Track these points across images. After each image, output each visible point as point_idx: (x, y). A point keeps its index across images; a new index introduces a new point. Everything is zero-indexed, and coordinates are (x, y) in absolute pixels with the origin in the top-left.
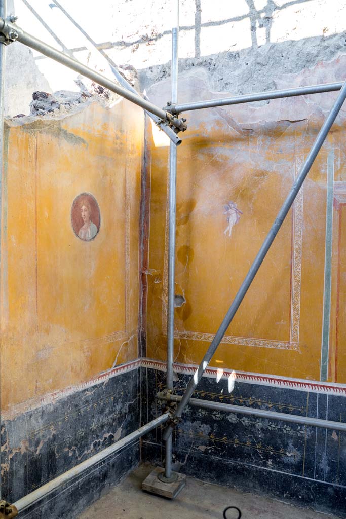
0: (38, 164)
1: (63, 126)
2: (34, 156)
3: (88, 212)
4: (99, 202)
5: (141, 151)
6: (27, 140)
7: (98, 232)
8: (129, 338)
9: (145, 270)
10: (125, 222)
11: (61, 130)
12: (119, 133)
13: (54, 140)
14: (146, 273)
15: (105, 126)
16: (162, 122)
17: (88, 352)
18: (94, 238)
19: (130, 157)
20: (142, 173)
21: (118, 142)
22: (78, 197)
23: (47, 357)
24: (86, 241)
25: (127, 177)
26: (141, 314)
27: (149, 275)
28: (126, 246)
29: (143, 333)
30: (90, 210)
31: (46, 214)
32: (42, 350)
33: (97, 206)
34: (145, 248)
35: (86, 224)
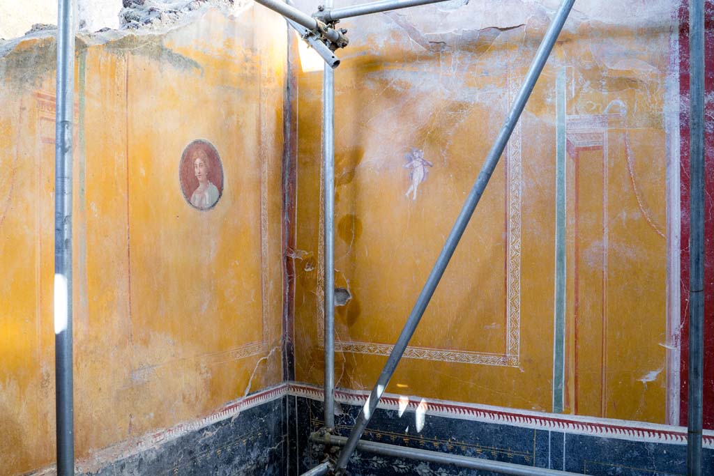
0: (129, 98)
1: (166, 43)
2: (124, 87)
3: (204, 167)
5: (282, 78)
6: (114, 64)
7: (220, 196)
8: (268, 353)
9: (292, 253)
10: (260, 182)
11: (162, 50)
12: (250, 53)
13: (154, 64)
14: (293, 256)
15: (229, 43)
16: (311, 35)
17: (207, 372)
18: (214, 205)
19: (266, 87)
20: (284, 110)
21: (248, 65)
22: (189, 146)
23: (146, 380)
24: (202, 209)
25: (262, 117)
26: (286, 317)
27: (296, 259)
28: (262, 217)
29: (290, 345)
30: (208, 164)
31: (143, 171)
32: (139, 369)
33: (218, 159)
34: (291, 220)
35: (201, 186)
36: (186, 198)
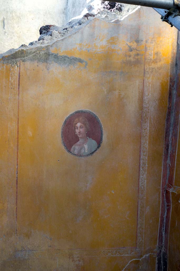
0: (20, 89)
1: (52, 50)
2: (17, 83)
3: (84, 129)
4: (101, 118)
7: (98, 147)
8: (141, 256)
9: (170, 188)
10: (139, 137)
11: (49, 55)
12: (135, 44)
13: (42, 66)
14: (171, 190)
15: (113, 41)
17: (79, 261)
18: (93, 153)
19: (151, 67)
20: (171, 82)
21: (133, 53)
22: (72, 115)
23: (26, 258)
24: (80, 156)
25: (146, 89)
26: (164, 233)
27: (173, 193)
28: (142, 161)
29: (165, 254)
30: (88, 126)
31: (30, 133)
32: (21, 251)
33: (98, 122)
34: (172, 163)
35: (81, 141)
36: (67, 149)
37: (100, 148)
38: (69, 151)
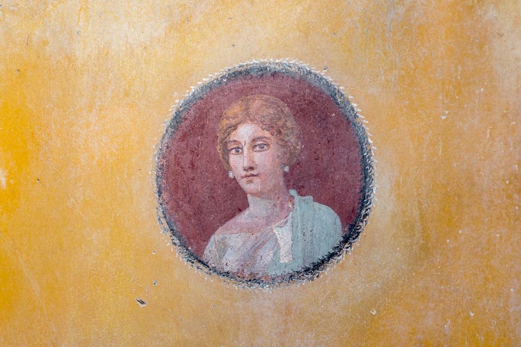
3: (272, 151)
4: (365, 100)
7: (346, 239)
18: (318, 266)
22: (210, 87)
24: (254, 279)
33: (346, 120)
35: (256, 208)
36: (184, 245)
37: (357, 243)
38: (197, 257)
